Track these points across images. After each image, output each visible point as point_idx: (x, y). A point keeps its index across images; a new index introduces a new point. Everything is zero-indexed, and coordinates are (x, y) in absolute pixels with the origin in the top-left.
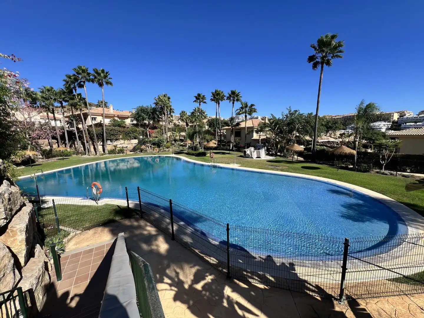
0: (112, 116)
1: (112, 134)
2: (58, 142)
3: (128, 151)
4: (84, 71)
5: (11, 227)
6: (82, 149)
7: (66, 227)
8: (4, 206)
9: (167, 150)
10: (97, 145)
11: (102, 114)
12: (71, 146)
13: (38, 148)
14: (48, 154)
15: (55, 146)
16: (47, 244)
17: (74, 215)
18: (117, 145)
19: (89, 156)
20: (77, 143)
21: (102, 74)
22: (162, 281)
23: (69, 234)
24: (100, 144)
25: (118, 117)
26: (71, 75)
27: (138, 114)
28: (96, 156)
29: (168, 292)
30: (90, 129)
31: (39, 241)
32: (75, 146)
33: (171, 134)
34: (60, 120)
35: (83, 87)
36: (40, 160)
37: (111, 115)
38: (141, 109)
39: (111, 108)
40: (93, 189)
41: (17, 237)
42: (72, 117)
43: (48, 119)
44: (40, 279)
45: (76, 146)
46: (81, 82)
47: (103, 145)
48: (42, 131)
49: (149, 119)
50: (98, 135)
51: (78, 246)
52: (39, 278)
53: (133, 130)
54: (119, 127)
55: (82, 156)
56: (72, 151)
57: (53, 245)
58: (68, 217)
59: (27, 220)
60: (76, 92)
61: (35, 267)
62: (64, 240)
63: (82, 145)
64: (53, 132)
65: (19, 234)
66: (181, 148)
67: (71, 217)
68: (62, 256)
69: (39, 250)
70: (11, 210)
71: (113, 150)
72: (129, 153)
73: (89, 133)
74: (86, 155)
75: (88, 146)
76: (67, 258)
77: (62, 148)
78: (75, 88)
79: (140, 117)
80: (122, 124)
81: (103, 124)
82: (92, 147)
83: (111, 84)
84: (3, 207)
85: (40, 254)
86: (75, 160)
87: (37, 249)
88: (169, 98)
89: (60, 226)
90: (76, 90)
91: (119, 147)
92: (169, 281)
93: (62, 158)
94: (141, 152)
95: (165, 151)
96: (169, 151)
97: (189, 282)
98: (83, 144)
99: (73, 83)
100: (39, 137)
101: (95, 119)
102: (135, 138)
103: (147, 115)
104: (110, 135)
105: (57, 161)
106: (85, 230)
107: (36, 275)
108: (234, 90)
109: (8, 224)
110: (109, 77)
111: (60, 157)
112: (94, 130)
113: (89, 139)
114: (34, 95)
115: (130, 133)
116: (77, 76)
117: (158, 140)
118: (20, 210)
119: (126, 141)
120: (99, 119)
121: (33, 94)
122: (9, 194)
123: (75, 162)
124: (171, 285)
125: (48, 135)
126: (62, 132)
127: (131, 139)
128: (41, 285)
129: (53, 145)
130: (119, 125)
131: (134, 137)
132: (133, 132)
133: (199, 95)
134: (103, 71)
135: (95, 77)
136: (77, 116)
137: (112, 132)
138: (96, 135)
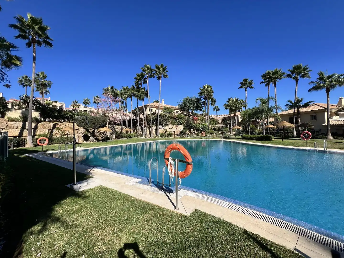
1: (164, 120)
3: (175, 135)
4: (148, 68)
6: (141, 132)
9: (211, 136)
10: (152, 129)
11: (156, 106)
12: (134, 131)
14: (119, 135)
18: (167, 129)
19: (145, 137)
20: (138, 128)
21: (161, 69)
24: (154, 129)
26: (140, 73)
28: (151, 138)
30: (148, 117)
32: (136, 130)
35: (147, 82)
36: (113, 139)
37: (162, 107)
38: (187, 99)
39: (163, 102)
47: (156, 130)
55: (140, 137)
56: (134, 134)
60: (141, 87)
71: (164, 133)
72: (176, 137)
73: (147, 119)
74: (143, 137)
75: (145, 130)
78: (141, 83)
80: (172, 111)
81: (157, 113)
82: (148, 131)
83: (167, 76)
86: (135, 140)
91: (168, 131)
94: (187, 136)
96: (213, 136)
98: (142, 129)
99: (140, 79)
101: (151, 110)
102: (181, 125)
103: (192, 105)
104: (162, 120)
110: (167, 70)
111: (126, 138)
113: (146, 124)
115: (178, 119)
116: (143, 73)
117: (202, 126)
119: (174, 126)
120: (154, 110)
127: (178, 125)
131: (181, 123)
132: (181, 119)
134: (162, 66)
135: (156, 72)
137: (164, 118)
138: (152, 120)
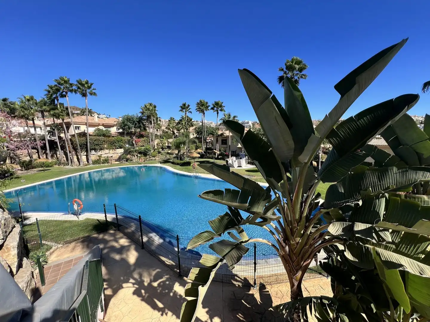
0: (97, 124)
1: (96, 145)
2: (38, 152)
3: (114, 160)
4: (66, 82)
5: (6, 245)
6: (65, 159)
7: (48, 241)
8: (2, 229)
9: (153, 158)
10: (80, 155)
11: (86, 123)
12: (52, 156)
13: (17, 160)
14: (27, 166)
15: (35, 156)
16: (32, 257)
17: (56, 230)
18: (101, 155)
19: (72, 166)
20: (59, 153)
21: (86, 85)
22: (127, 282)
23: (51, 248)
24: (84, 154)
25: (103, 125)
26: (53, 86)
27: (123, 123)
28: (80, 167)
29: (131, 289)
30: (73, 139)
31: (25, 255)
33: (159, 142)
34: (41, 128)
35: (66, 97)
36: (19, 172)
37: (95, 124)
38: (127, 118)
39: (96, 117)
41: (11, 252)
42: (53, 126)
43: (27, 126)
45: (58, 156)
46: (63, 92)
47: (87, 156)
48: (22, 143)
49: (135, 127)
50: (81, 145)
51: (59, 258)
52: (28, 283)
53: (119, 139)
54: (104, 137)
55: (64, 167)
56: (54, 162)
57: (38, 258)
58: (51, 232)
59: (18, 239)
60: (58, 102)
61: (24, 275)
62: (47, 254)
63: (64, 155)
64: (33, 144)
65: (12, 249)
66: (168, 156)
67: (53, 233)
68: (45, 266)
69: (26, 262)
70: (6, 232)
71: (98, 160)
72: (114, 162)
73: (72, 144)
74: (68, 165)
75: (71, 156)
76: (50, 268)
77: (43, 159)
78: (57, 97)
79: (126, 126)
80: (107, 133)
81: (87, 133)
82: (75, 157)
83: (95, 94)
84: (1, 231)
85: (27, 265)
86: (57, 172)
87: (24, 261)
88: (155, 107)
89: (43, 241)
90: (58, 100)
91: (104, 157)
92: (133, 281)
93: (42, 169)
94: (127, 161)
95: (151, 160)
96: (155, 160)
97: (148, 281)
98: (66, 154)
99: (55, 93)
100: (18, 148)
101: (78, 128)
102: (121, 148)
103: (133, 124)
104: (94, 145)
105: (38, 173)
106: (66, 244)
107: (26, 280)
108: (218, 101)
109: (4, 242)
110: (93, 87)
111: (41, 168)
112: (77, 140)
113: (72, 150)
115: (115, 143)
116: (59, 87)
117: (145, 149)
118: (12, 231)
119: (111, 150)
120: (83, 128)
121: (12, 104)
122: (4, 220)
124: (134, 284)
125: (28, 146)
126: (43, 143)
127: (116, 149)
128: (29, 289)
129: (33, 156)
130: (104, 134)
131: (119, 146)
132: (119, 142)
133: (184, 105)
134: (87, 82)
135: (79, 88)
136: (59, 125)
137: (96, 143)
138: (79, 145)
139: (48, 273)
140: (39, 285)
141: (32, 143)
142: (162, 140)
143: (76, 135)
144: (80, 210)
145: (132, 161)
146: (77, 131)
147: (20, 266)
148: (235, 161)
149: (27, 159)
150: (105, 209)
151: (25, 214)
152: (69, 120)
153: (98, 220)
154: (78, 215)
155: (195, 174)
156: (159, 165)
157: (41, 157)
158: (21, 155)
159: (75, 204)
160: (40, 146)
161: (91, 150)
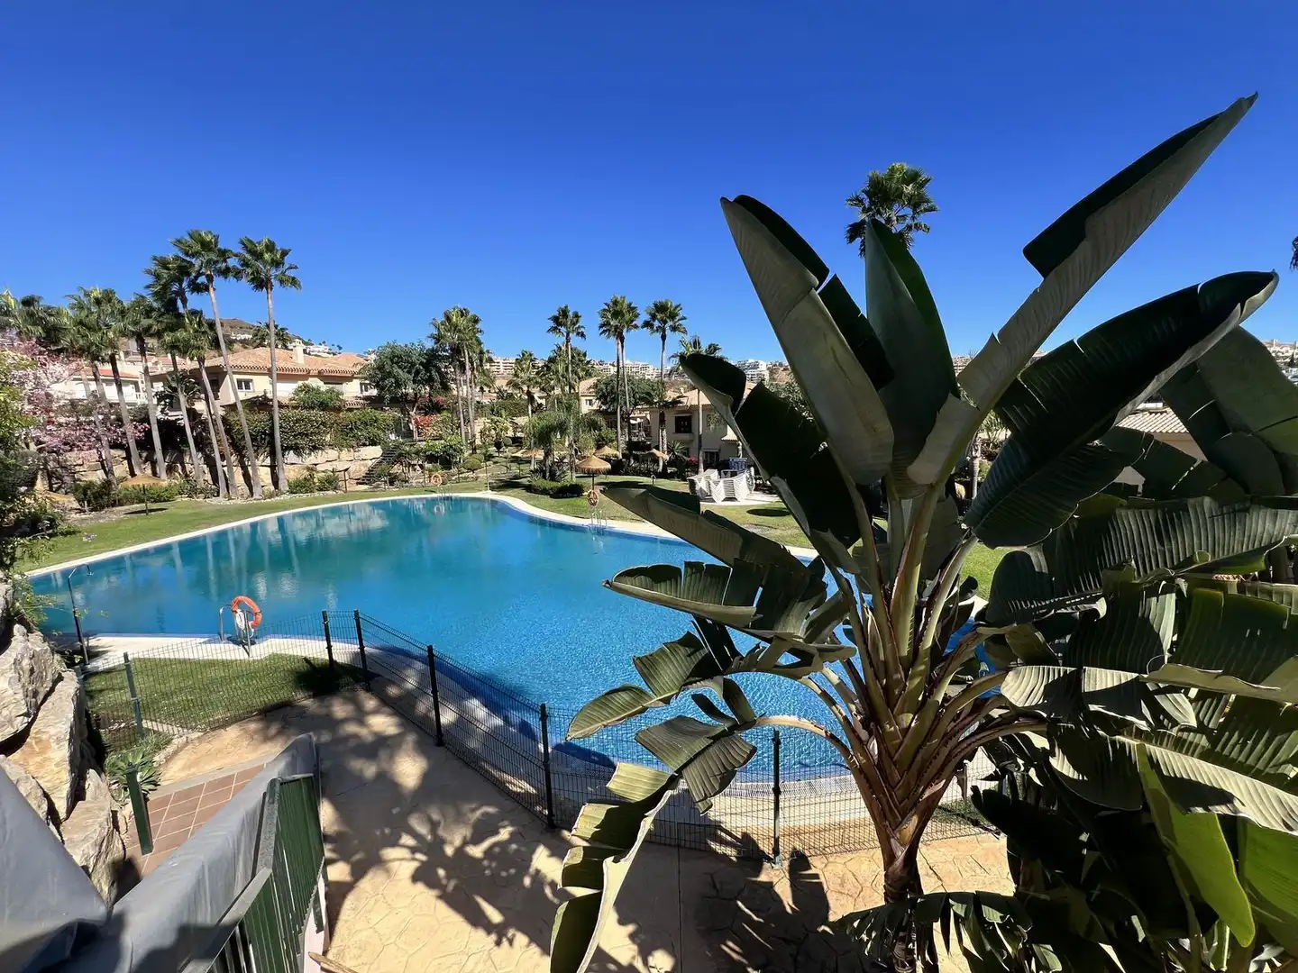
0: (302, 373)
1: (300, 434)
2: (128, 458)
3: (352, 481)
4: (206, 246)
5: (35, 733)
6: (208, 477)
7: (161, 722)
8: (23, 686)
9: (471, 474)
10: (254, 466)
11: (269, 369)
12: (170, 470)
13: (68, 479)
14: (98, 498)
15: (120, 470)
16: (113, 769)
17: (181, 689)
18: (316, 465)
19: (230, 499)
20: (191, 457)
21: (267, 256)
22: (394, 843)
23: (169, 742)
24: (264, 464)
25: (320, 375)
26: (170, 258)
27: (381, 368)
28: (252, 501)
29: (405, 864)
30: (232, 418)
31: (93, 761)
32: (184, 468)
33: (488, 425)
34: (136, 384)
35: (208, 290)
36: (74, 515)
37: (296, 373)
38: (392, 353)
39: (299, 350)
40: (237, 615)
41: (50, 754)
42: (173, 379)
43: (96, 380)
44: (103, 847)
45: (188, 469)
47: (273, 467)
48: (80, 429)
49: (414, 382)
50: (256, 436)
51: (193, 770)
52: (101, 846)
53: (367, 418)
54: (323, 410)
55: (207, 500)
56: (176, 485)
57: (131, 770)
58: (165, 695)
59: (71, 716)
60: (185, 306)
61: (91, 821)
62: (156, 758)
63: (205, 466)
64: (115, 432)
65: (54, 746)
66: (515, 469)
67: (175, 696)
68: (151, 796)
69: (96, 784)
70: (35, 694)
71: (305, 479)
72: (353, 487)
73: (228, 432)
74: (218, 496)
75: (225, 469)
76: (165, 801)
77: (143, 478)
78: (181, 293)
79: (388, 378)
80: (332, 400)
81: (272, 400)
82: (238, 473)
83: (294, 282)
84: (21, 691)
85: (98, 791)
86: (186, 516)
87: (91, 780)
88: (476, 321)
89: (144, 721)
90: (184, 301)
91: (323, 472)
92: (411, 842)
93: (141, 506)
94: (392, 483)
95: (465, 478)
96: (477, 478)
97: (458, 842)
98: (211, 463)
99: (175, 279)
100: (71, 446)
101: (247, 384)
102: (373, 443)
103: (409, 372)
104: (294, 436)
105: (129, 520)
106: (213, 729)
107: (95, 836)
108: (664, 301)
109: (30, 724)
110: (288, 261)
111: (138, 503)
112: (244, 422)
113: (228, 450)
114: (52, 318)
115: (357, 428)
116: (188, 262)
117: (445, 446)
118: (52, 690)
119: (345, 451)
120: (261, 385)
121: (51, 315)
122: (31, 659)
123: (185, 523)
124: (413, 850)
125: (98, 439)
126: (144, 430)
127: (359, 446)
128: (104, 862)
129: (114, 468)
130: (322, 403)
131: (369, 438)
132: (367, 425)
133: (564, 313)
134: (270, 247)
135: (246, 264)
136: (189, 377)
137: (299, 428)
138: (251, 435)
139: (160, 815)
140: (134, 850)
141: (109, 430)
142: (496, 418)
143: (240, 406)
144: (253, 630)
145: (406, 482)
146: (243, 395)
147: (77, 794)
148: (716, 483)
149: (98, 477)
150: (326, 626)
151: (93, 642)
152: (218, 361)
153: (306, 660)
154: (247, 645)
155: (595, 522)
156: (490, 495)
157: (137, 471)
158: (80, 465)
159: (239, 611)
160: (136, 440)
161: (285, 449)
